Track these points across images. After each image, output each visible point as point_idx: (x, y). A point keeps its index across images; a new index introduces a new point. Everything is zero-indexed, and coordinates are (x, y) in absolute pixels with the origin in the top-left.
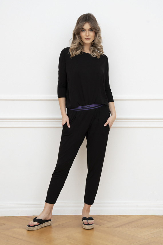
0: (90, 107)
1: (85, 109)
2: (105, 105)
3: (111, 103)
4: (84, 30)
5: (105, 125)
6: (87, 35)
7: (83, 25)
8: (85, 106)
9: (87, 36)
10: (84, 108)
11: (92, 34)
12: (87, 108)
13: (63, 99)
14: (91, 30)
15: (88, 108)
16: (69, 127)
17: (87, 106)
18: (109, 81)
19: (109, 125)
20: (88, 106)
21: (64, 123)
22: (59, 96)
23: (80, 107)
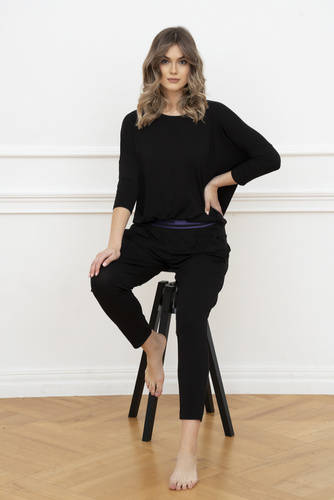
4: (166, 60)
6: (174, 71)
7: (166, 50)
9: (174, 73)
11: (183, 70)
14: (182, 61)
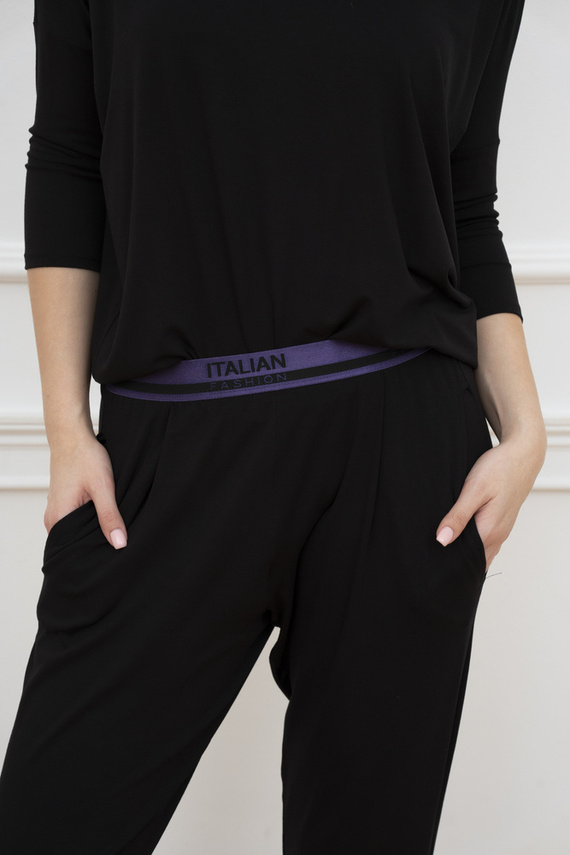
0: (292, 366)
1: (243, 383)
2: (434, 352)
3: (495, 328)
5: (445, 536)
8: (245, 358)
10: (232, 376)
12: (261, 380)
13: (67, 285)
15: (274, 379)
16: (118, 539)
17: (256, 356)
18: (497, 142)
19: (484, 528)
20: (267, 354)
21: (66, 507)
22: (38, 255)
23: (195, 371)
